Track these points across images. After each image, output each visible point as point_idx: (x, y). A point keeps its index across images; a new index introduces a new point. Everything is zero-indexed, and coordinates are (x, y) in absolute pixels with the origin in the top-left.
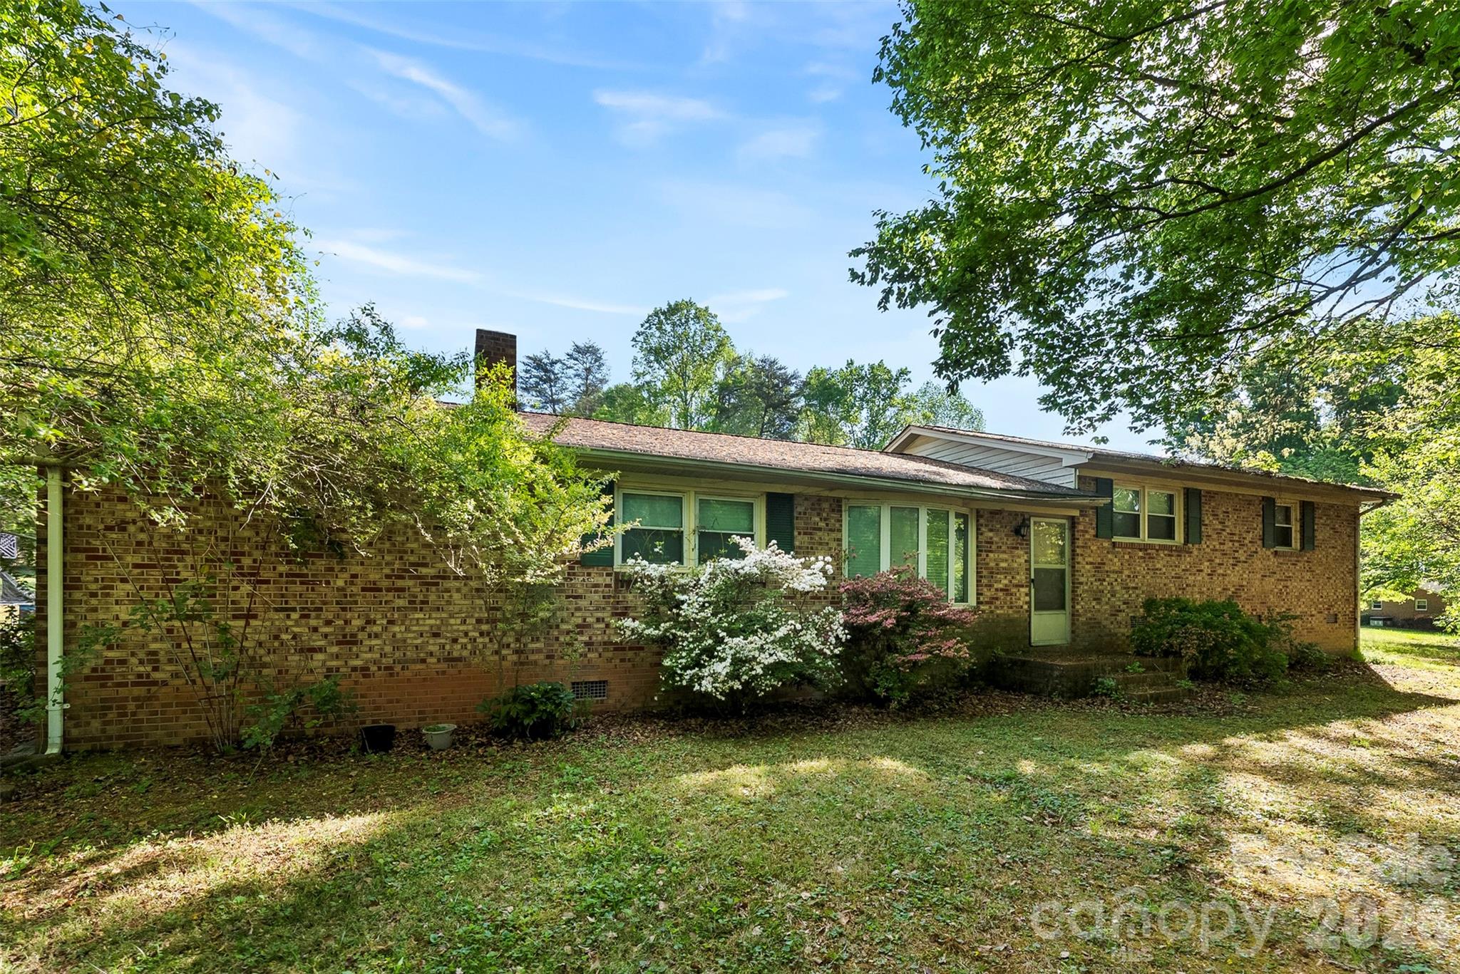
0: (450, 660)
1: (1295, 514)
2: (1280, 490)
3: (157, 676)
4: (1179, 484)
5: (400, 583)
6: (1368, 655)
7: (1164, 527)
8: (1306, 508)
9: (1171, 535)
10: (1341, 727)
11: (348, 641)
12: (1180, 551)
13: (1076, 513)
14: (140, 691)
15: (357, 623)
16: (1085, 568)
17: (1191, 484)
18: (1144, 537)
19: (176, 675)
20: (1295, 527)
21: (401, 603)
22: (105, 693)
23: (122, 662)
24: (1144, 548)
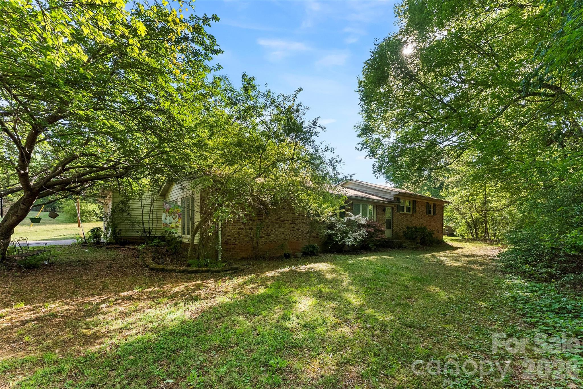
0: (286, 240)
1: (432, 206)
2: (430, 201)
3: (237, 243)
4: (412, 199)
5: (277, 221)
6: (445, 241)
7: (409, 209)
8: (434, 205)
9: (409, 211)
10: (447, 251)
11: (268, 235)
12: (412, 215)
13: (393, 206)
14: (233, 246)
15: (270, 231)
16: (395, 219)
17: (414, 199)
18: (405, 212)
19: (239, 243)
20: (432, 210)
21: (277, 226)
22: (227, 247)
23: (230, 239)
24: (406, 214)
